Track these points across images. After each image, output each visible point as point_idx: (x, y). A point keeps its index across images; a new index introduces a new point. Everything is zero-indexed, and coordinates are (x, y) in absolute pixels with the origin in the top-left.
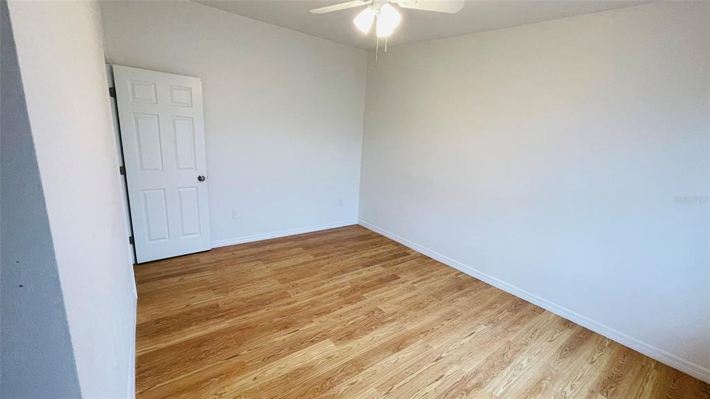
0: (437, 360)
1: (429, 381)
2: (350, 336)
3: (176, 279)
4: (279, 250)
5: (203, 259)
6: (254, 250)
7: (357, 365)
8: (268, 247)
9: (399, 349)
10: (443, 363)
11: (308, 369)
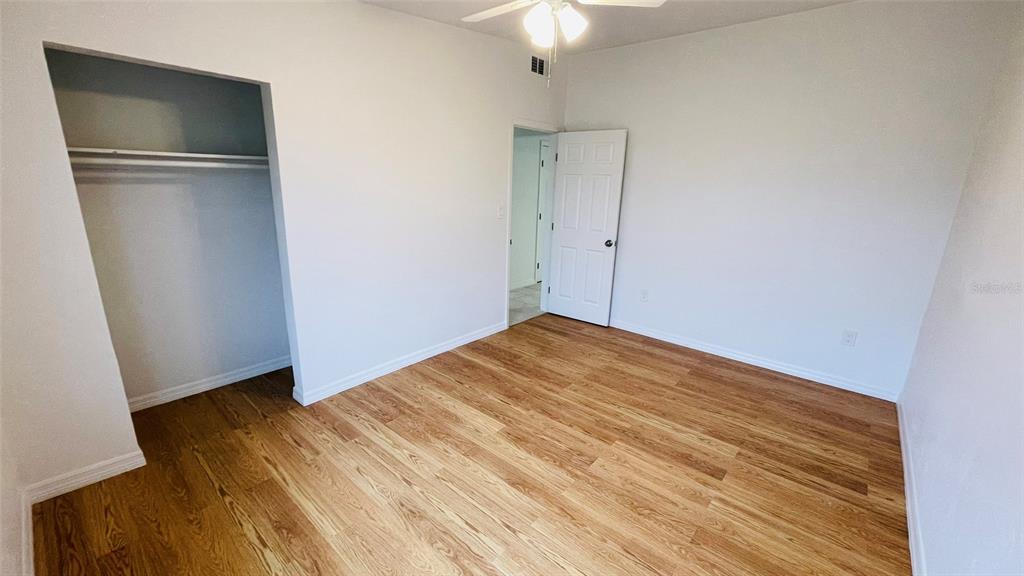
0: (508, 527)
1: (464, 516)
2: (519, 440)
3: (542, 331)
4: (660, 358)
5: (586, 330)
6: (639, 346)
7: (473, 451)
8: (658, 351)
9: (513, 484)
10: (507, 535)
11: (457, 420)
